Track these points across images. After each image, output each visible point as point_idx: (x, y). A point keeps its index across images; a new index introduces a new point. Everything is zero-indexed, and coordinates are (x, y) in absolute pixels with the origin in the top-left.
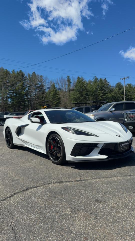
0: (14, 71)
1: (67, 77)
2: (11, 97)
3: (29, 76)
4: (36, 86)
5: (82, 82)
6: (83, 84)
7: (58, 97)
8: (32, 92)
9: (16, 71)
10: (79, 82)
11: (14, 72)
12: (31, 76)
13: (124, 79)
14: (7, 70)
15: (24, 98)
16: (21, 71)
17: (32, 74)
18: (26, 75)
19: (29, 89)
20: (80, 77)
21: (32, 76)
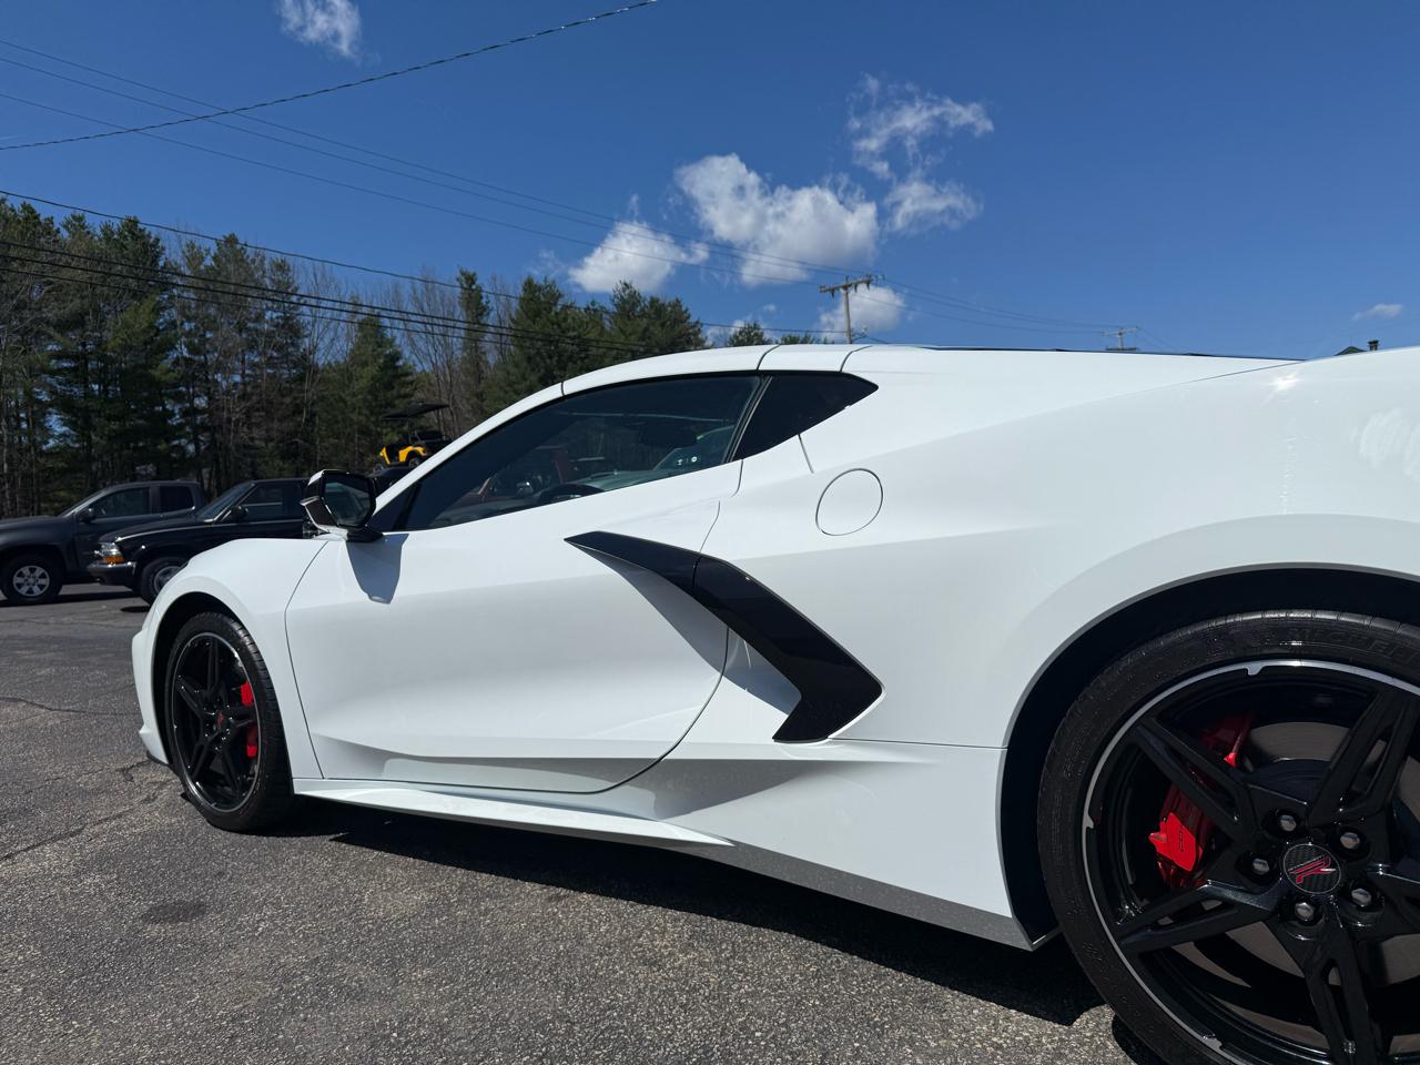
0: (80, 219)
1: (459, 275)
2: (65, 405)
3: (195, 257)
4: (248, 330)
5: (557, 314)
6: (563, 325)
7: (406, 400)
8: (219, 368)
9: (95, 224)
10: (538, 314)
11: (83, 227)
12: (209, 262)
13: (842, 291)
14: (33, 211)
15: (164, 408)
16: (132, 225)
17: (214, 250)
18: (173, 253)
19: (193, 350)
20: (539, 280)
21: (215, 258)
